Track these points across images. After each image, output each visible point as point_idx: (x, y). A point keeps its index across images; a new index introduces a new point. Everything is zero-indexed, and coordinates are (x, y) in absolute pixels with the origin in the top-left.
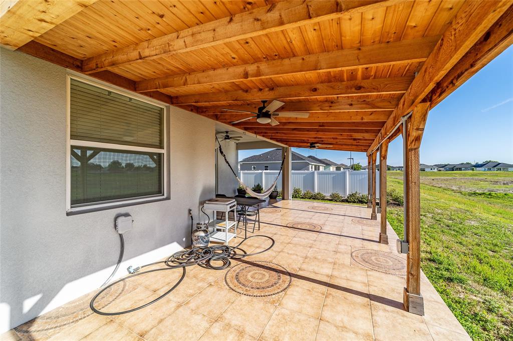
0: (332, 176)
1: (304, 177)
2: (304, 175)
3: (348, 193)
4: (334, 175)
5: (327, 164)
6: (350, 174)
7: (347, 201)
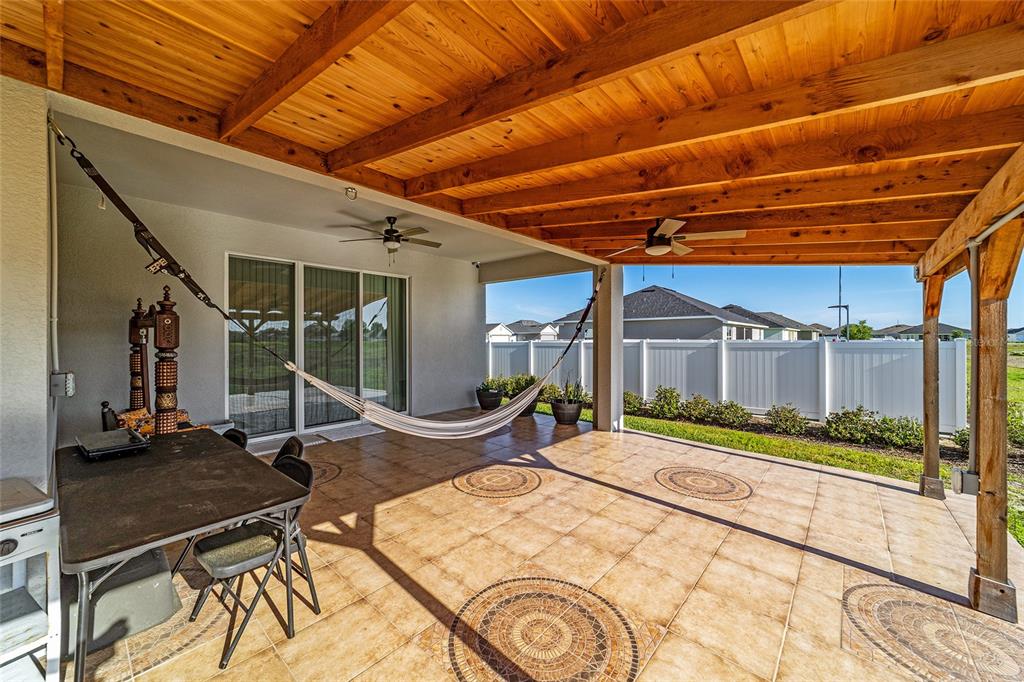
0: (775, 354)
1: (689, 357)
2: (690, 352)
3: (828, 409)
4: (782, 353)
5: (774, 324)
6: (836, 351)
7: (823, 435)
